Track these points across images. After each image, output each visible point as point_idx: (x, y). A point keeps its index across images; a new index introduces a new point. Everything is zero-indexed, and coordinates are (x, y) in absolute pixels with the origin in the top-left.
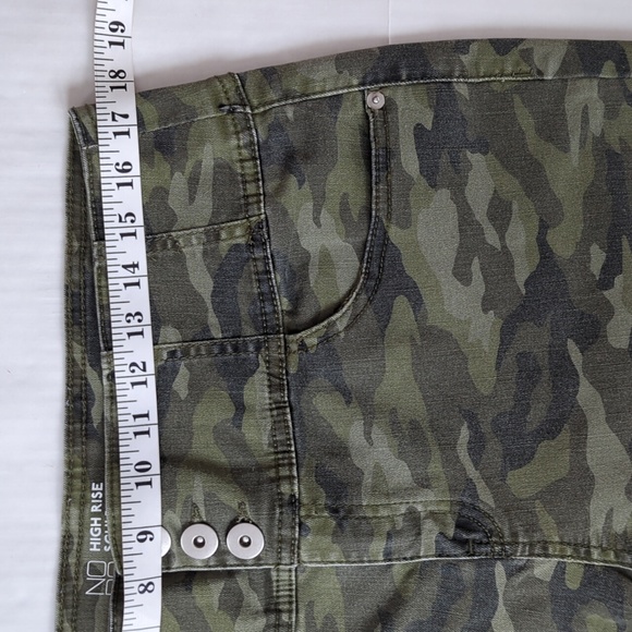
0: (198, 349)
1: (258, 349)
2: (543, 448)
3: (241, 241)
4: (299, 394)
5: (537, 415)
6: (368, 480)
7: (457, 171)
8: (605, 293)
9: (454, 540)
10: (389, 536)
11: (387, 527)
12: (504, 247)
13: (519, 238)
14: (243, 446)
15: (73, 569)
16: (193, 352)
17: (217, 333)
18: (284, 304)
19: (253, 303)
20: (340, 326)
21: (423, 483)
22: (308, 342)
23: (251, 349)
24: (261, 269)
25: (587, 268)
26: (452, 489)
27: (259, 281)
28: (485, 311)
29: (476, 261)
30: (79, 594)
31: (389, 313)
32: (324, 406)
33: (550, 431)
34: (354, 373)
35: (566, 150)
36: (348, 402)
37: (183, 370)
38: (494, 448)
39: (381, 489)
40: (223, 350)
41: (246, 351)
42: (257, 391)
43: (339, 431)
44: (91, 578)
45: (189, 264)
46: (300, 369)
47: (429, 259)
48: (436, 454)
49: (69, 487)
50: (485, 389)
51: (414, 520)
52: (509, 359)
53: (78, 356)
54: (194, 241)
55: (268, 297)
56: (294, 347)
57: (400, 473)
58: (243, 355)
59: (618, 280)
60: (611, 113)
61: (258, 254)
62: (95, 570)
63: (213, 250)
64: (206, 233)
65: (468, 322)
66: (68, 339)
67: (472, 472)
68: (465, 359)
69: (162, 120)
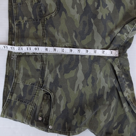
0: (30, 20)
1: (40, 20)
2: (87, 37)
3: (36, 2)
4: (47, 27)
6: (58, 41)
8: (97, 10)
12: (80, 3)
13: (83, 2)
15: (10, 55)
16: (29, 21)
17: (33, 18)
18: (44, 12)
19: (39, 12)
20: (53, 16)
21: (67, 41)
22: (47, 18)
23: (39, 20)
24: (40, 6)
25: (94, 6)
27: (39, 9)
28: (77, 14)
29: (75, 5)
30: (10, 59)
31: (61, 14)
33: (88, 34)
36: (54, 29)
37: (28, 24)
38: (79, 36)
39: (61, 42)
40: (34, 20)
41: (38, 21)
42: (40, 27)
43: (53, 33)
44: (12, 56)
45: (28, 7)
46: (47, 23)
47: (67, 5)
48: (69, 37)
49: (9, 42)
50: (77, 27)
52: (81, 22)
53: (10, 22)
54: (29, 3)
55: (41, 11)
56: (45, 19)
57: (63, 40)
58: (37, 21)
59: (100, 8)
61: (39, 4)
62: (13, 55)
63: (32, 4)
64: (31, 1)
65: (75, 15)
66: (9, 19)
67: (75, 40)
68: (74, 22)
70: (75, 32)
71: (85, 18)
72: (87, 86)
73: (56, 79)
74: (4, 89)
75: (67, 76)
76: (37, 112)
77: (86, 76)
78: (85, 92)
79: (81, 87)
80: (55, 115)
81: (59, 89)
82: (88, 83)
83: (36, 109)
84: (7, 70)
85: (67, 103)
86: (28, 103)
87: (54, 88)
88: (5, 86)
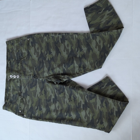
2: (41, 69)
5: (41, 66)
6: (27, 72)
7: (35, 45)
8: (46, 56)
9: (34, 77)
10: (28, 76)
11: (28, 75)
13: (39, 51)
14: (18, 69)
17: (17, 59)
20: (25, 59)
21: (31, 72)
25: (45, 53)
26: (33, 72)
28: (37, 57)
29: (36, 53)
30: (7, 80)
31: (29, 58)
32: (24, 65)
34: (26, 63)
35: (43, 43)
36: (26, 65)
37: (14, 62)
38: (37, 69)
39: (28, 72)
40: (17, 61)
41: (19, 61)
42: (20, 64)
43: (25, 67)
45: (15, 54)
47: (32, 53)
48: (32, 69)
49: (6, 72)
50: (37, 64)
51: (30, 75)
52: (39, 61)
55: (20, 56)
57: (29, 71)
60: (48, 39)
61: (19, 53)
64: (16, 51)
67: (35, 71)
68: (35, 61)
69: (12, 42)
70: (36, 67)
71: (41, 59)
72: (42, 95)
73: (26, 91)
74: (5, 96)
75: (31, 90)
76: (18, 108)
77: (41, 89)
78: (41, 98)
79: (39, 96)
80: (26, 110)
81: (28, 96)
82: (42, 93)
83: (18, 107)
84: (6, 86)
85: (32, 104)
86: (14, 104)
87: (25, 96)
88: (6, 94)
